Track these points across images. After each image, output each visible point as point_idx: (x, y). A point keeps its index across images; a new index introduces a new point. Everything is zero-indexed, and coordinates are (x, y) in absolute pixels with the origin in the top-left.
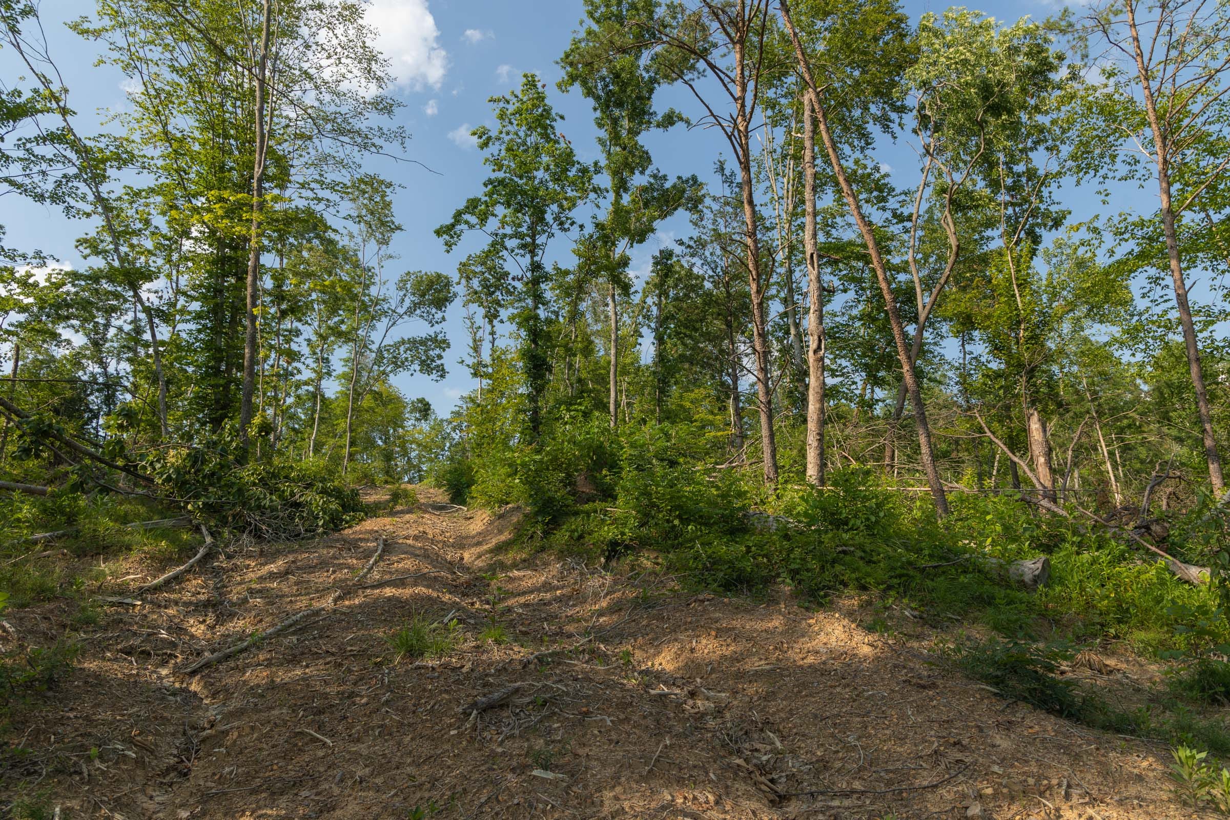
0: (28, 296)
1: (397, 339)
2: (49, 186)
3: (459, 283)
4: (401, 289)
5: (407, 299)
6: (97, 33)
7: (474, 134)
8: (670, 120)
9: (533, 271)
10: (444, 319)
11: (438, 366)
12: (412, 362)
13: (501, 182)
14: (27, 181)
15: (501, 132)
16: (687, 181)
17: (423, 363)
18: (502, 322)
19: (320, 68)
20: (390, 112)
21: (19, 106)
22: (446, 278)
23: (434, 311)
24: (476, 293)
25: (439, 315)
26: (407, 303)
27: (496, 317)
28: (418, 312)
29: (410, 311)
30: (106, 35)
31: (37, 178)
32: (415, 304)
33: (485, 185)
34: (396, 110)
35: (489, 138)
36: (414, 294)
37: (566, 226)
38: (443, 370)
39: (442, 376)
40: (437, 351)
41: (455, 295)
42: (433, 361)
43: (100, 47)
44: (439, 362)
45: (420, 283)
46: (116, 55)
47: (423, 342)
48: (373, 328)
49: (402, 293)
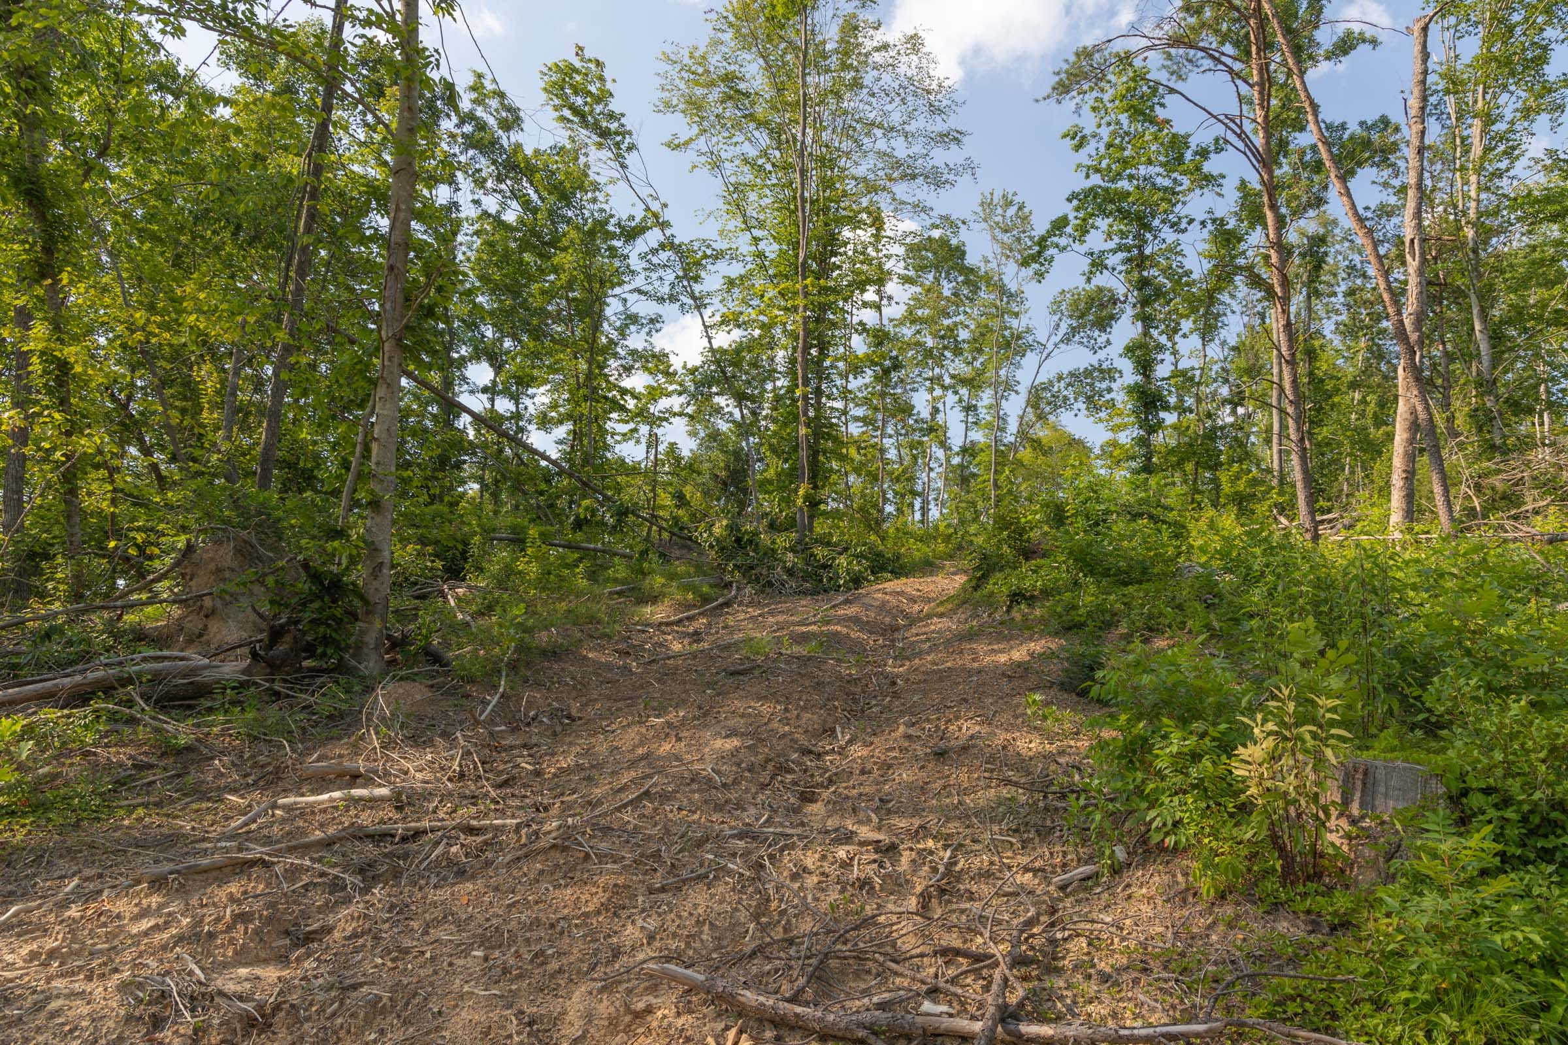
0: (671, 383)
1: (1052, 375)
2: (665, 290)
4: (1055, 313)
5: (1062, 324)
6: (686, 143)
7: (1065, 136)
8: (1345, 46)
9: (1140, 289)
10: (1108, 342)
11: (1107, 402)
12: (1076, 399)
13: (1091, 192)
14: (649, 288)
15: (1099, 126)
16: (1374, 125)
17: (1089, 399)
18: (1185, 336)
19: (886, 114)
20: (957, 140)
21: (634, 228)
22: (1110, 291)
23: (1097, 333)
25: (1104, 337)
26: (1064, 328)
27: (1176, 331)
28: (1077, 338)
29: (1066, 340)
30: (692, 145)
31: (657, 284)
32: (1073, 328)
33: (1069, 200)
34: (965, 140)
35: (1084, 137)
36: (1071, 317)
37: (1183, 226)
40: (1105, 383)
41: (1122, 310)
42: (1101, 396)
43: (690, 156)
44: (1108, 397)
45: (1076, 303)
46: (703, 159)
47: (1088, 373)
48: (1018, 366)
49: (1056, 318)
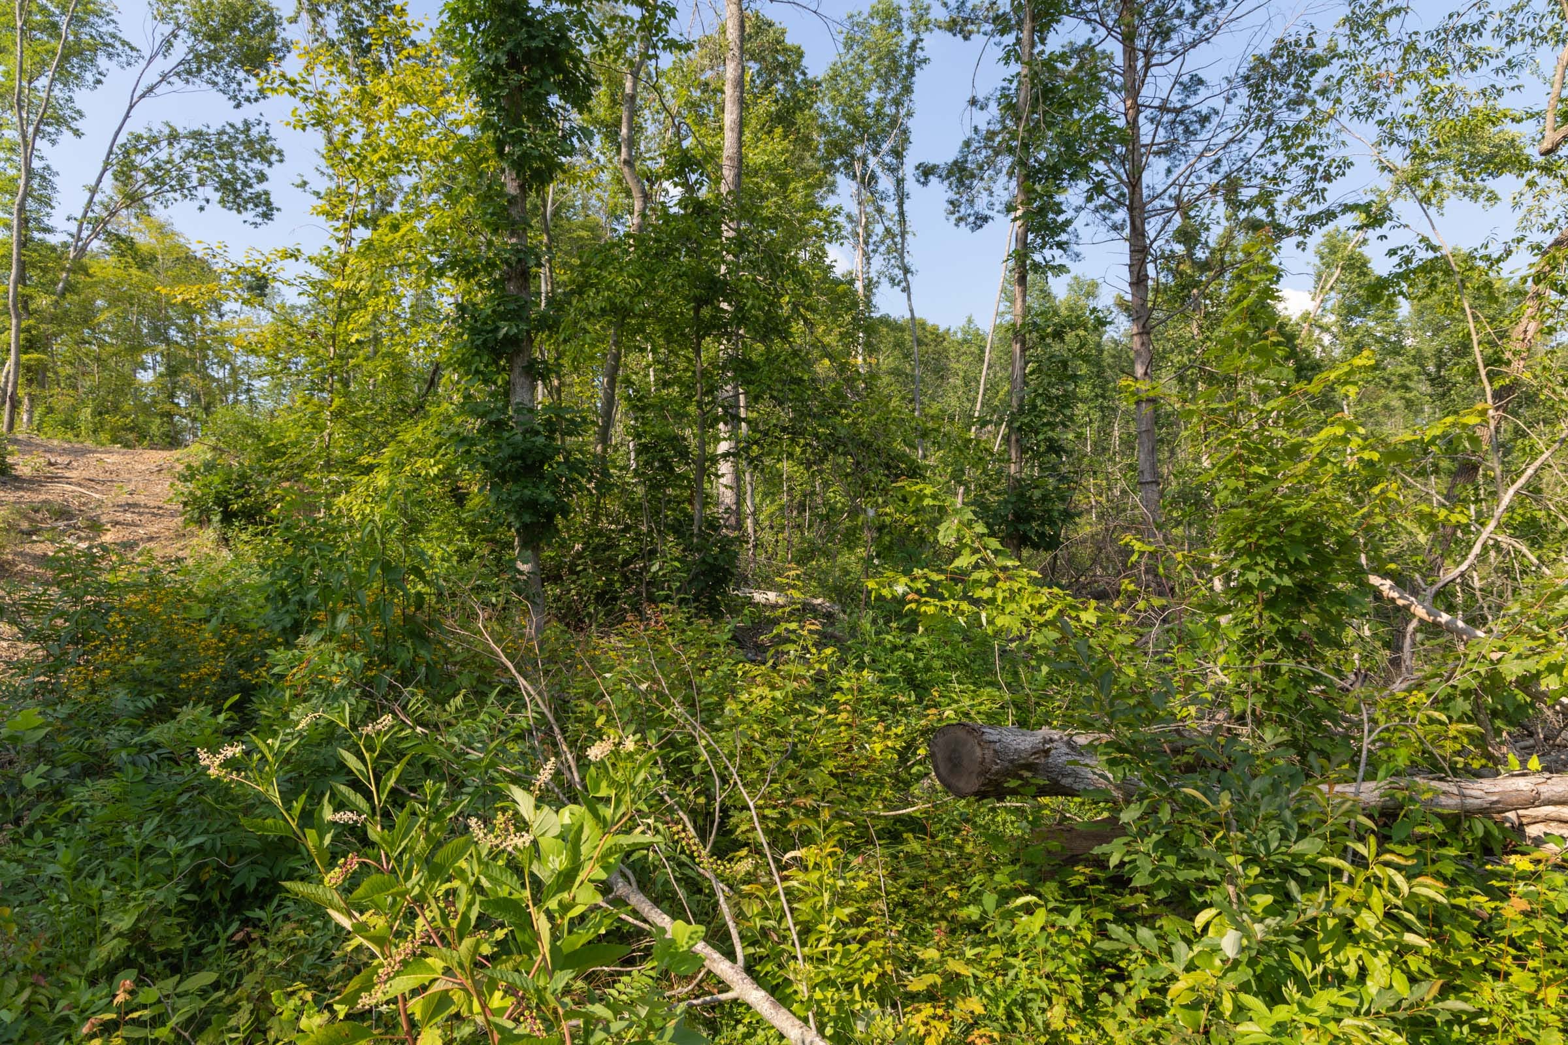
3: (294, 21)
4: (164, 19)
5: (177, 43)
10: (262, 94)
11: (258, 196)
12: (201, 181)
17: (224, 186)
23: (241, 75)
24: (332, 44)
25: (252, 85)
26: (180, 49)
28: (205, 73)
29: (188, 70)
32: (198, 56)
36: (194, 33)
38: (268, 203)
39: (267, 216)
40: (256, 164)
41: (287, 46)
42: (247, 184)
44: (258, 188)
45: (204, 12)
49: (167, 29)
